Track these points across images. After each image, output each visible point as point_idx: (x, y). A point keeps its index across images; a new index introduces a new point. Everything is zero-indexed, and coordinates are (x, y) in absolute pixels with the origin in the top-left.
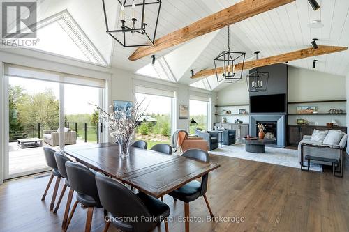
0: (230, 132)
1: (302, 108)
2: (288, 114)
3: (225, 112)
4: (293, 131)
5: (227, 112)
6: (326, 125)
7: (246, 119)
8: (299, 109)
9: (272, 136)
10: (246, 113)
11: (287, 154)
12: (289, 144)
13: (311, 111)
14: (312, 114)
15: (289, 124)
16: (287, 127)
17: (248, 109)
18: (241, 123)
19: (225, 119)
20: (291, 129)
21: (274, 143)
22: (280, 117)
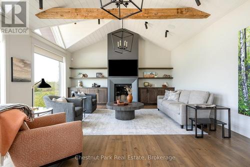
1: (147, 73)
2: (139, 78)
3: (81, 76)
5: (84, 75)
6: (161, 86)
7: (104, 83)
8: (145, 74)
13: (153, 76)
14: (153, 78)
18: (99, 86)
19: (81, 83)
22: (135, 80)
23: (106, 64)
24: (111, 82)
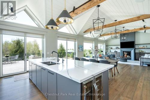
0: (113, 55)
2: (135, 49)
3: (110, 48)
4: (137, 55)
7: (119, 51)
8: (140, 46)
9: (129, 57)
10: (119, 48)
11: (135, 62)
12: (136, 59)
14: (145, 48)
15: (136, 52)
16: (135, 53)
17: (119, 47)
18: (117, 52)
19: (110, 51)
20: (137, 54)
21: (130, 59)
22: (133, 50)
23: (119, 44)
24: (121, 50)
